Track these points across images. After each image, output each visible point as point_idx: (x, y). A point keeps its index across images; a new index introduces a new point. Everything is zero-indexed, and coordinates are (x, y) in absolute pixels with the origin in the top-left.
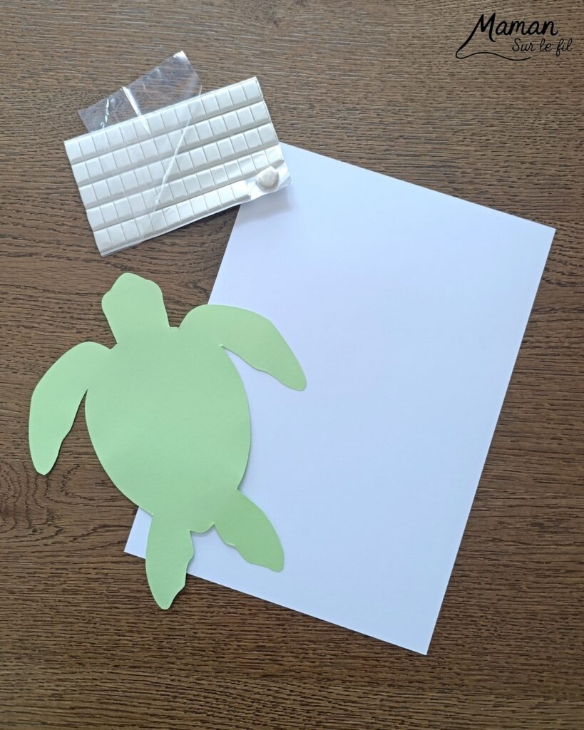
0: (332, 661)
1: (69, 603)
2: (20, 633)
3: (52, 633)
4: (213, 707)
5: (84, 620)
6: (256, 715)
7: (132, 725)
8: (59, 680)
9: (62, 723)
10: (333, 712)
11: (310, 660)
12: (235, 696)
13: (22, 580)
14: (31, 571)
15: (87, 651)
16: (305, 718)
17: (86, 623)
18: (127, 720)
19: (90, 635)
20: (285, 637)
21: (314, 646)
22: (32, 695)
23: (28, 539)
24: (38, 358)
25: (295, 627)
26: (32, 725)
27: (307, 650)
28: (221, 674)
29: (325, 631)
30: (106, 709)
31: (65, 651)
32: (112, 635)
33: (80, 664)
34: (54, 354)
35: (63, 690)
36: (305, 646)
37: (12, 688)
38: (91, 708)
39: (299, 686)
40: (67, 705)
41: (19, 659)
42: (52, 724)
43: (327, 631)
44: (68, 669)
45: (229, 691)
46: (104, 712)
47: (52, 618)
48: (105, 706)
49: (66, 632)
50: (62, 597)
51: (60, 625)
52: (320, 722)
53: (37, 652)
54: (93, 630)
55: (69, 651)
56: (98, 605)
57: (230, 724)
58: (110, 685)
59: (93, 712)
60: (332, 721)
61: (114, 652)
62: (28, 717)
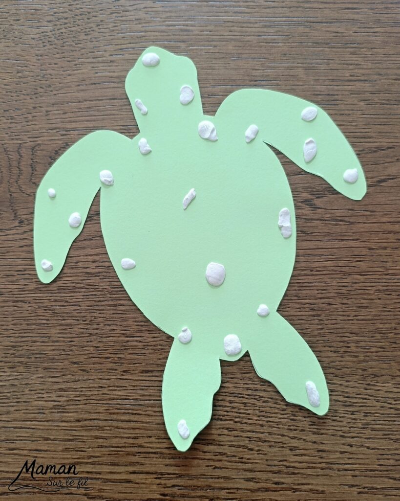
0: (379, 354)
1: (67, 302)
2: (12, 339)
3: (49, 337)
4: (240, 413)
5: (85, 321)
6: (291, 420)
7: (147, 437)
8: (61, 390)
9: (66, 437)
10: (381, 412)
11: (352, 354)
12: (266, 399)
13: (10, 279)
14: (19, 268)
15: (91, 356)
16: (349, 420)
17: (87, 324)
18: (141, 431)
19: (93, 338)
20: (322, 329)
21: (356, 338)
22: (30, 408)
23: (14, 231)
24: (12, 22)
25: (333, 317)
26: (33, 441)
27: (348, 343)
28: (248, 375)
29: (369, 320)
30: (117, 420)
31: (65, 357)
32: (119, 337)
33: (84, 371)
34: (31, 16)
35: (65, 401)
36: (346, 339)
37: (7, 400)
38: (99, 420)
39: (341, 385)
40: (71, 417)
41: (13, 368)
42: (55, 440)
43: (372, 320)
44: (69, 377)
45: (258, 393)
46: (115, 424)
47: (47, 320)
48: (115, 417)
49: (65, 336)
50: (58, 296)
51: (58, 328)
52: (368, 424)
53: (33, 359)
54: (96, 331)
55: (70, 357)
56: (100, 303)
57: (262, 431)
58: (120, 393)
59: (101, 423)
60: (381, 422)
61: (122, 356)
62: (27, 433)
